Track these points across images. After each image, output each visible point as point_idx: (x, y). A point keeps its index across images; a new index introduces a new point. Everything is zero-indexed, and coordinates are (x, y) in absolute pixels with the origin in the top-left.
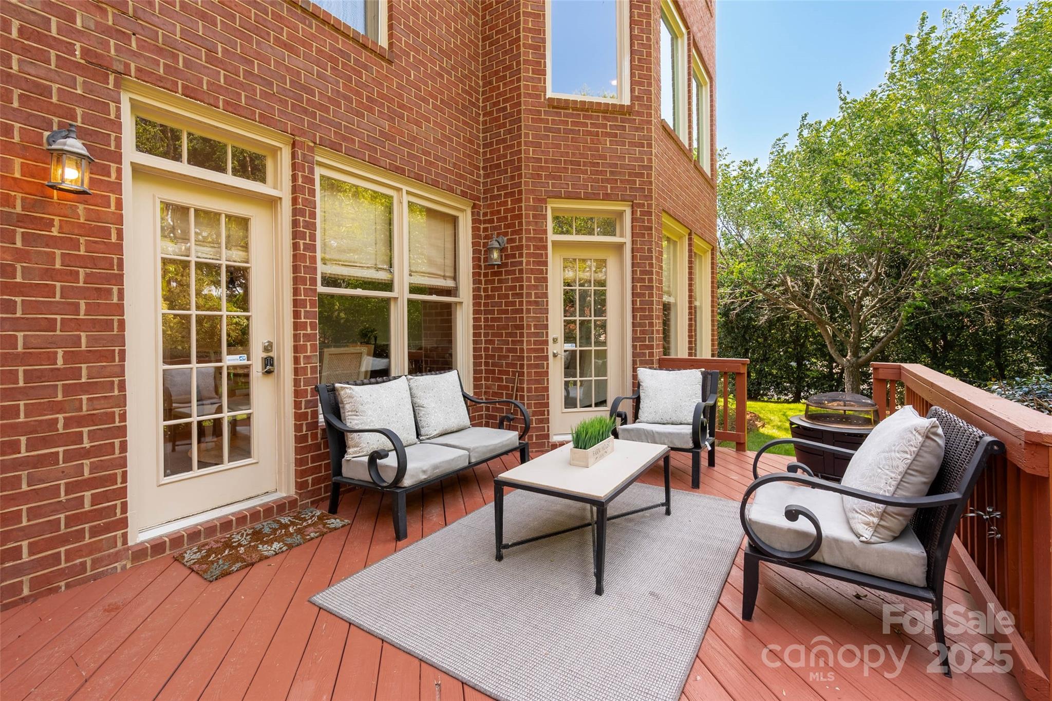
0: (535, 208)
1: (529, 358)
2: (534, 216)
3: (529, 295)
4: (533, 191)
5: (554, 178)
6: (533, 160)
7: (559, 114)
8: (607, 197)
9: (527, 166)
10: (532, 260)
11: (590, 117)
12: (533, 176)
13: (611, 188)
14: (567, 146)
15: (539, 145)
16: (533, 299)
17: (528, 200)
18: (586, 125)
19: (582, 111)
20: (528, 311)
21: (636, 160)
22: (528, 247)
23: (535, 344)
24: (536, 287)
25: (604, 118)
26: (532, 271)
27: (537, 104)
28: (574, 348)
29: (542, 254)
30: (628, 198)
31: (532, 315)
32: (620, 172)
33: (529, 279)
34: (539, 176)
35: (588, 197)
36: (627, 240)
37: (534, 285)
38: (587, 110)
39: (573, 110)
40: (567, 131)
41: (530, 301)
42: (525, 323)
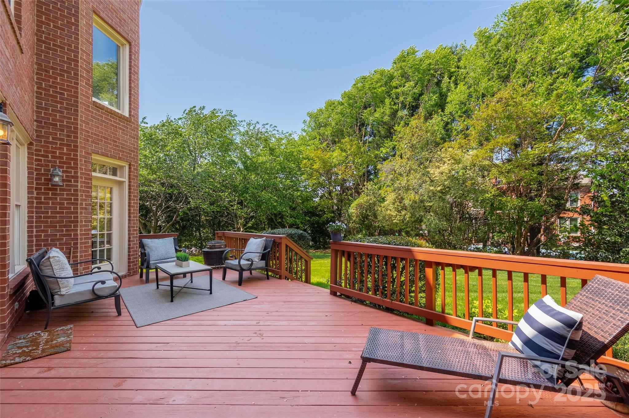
0: (85, 157)
1: (81, 239)
2: (85, 161)
3: (82, 204)
4: (85, 148)
5: (96, 143)
6: (84, 131)
7: (99, 111)
8: (120, 159)
9: (81, 133)
10: (84, 185)
11: (113, 118)
12: (84, 139)
13: (122, 154)
14: (102, 129)
15: (88, 124)
16: (84, 206)
17: (81, 152)
18: (111, 121)
19: (110, 113)
20: (81, 213)
21: (132, 144)
22: (81, 178)
23: (84, 231)
24: (85, 200)
25: (120, 120)
26: (84, 191)
27: (87, 102)
28: (96, 233)
29: (89, 182)
30: (128, 161)
31: (83, 215)
32: (125, 148)
33: (82, 196)
34: (88, 140)
35: (112, 157)
36: (126, 180)
37: (84, 199)
38: (112, 114)
39: (105, 111)
40: (102, 121)
41: (82, 208)
42: (79, 220)
